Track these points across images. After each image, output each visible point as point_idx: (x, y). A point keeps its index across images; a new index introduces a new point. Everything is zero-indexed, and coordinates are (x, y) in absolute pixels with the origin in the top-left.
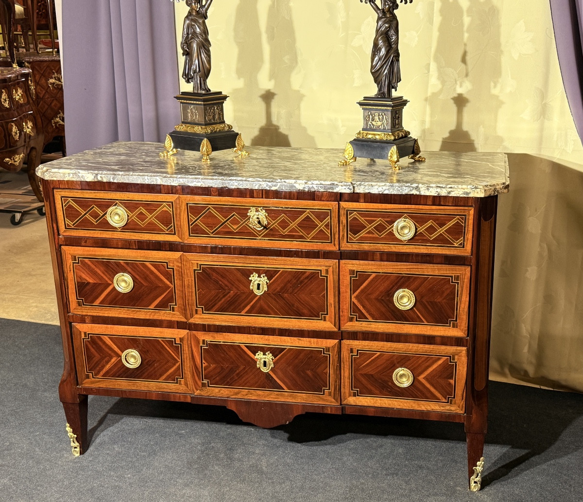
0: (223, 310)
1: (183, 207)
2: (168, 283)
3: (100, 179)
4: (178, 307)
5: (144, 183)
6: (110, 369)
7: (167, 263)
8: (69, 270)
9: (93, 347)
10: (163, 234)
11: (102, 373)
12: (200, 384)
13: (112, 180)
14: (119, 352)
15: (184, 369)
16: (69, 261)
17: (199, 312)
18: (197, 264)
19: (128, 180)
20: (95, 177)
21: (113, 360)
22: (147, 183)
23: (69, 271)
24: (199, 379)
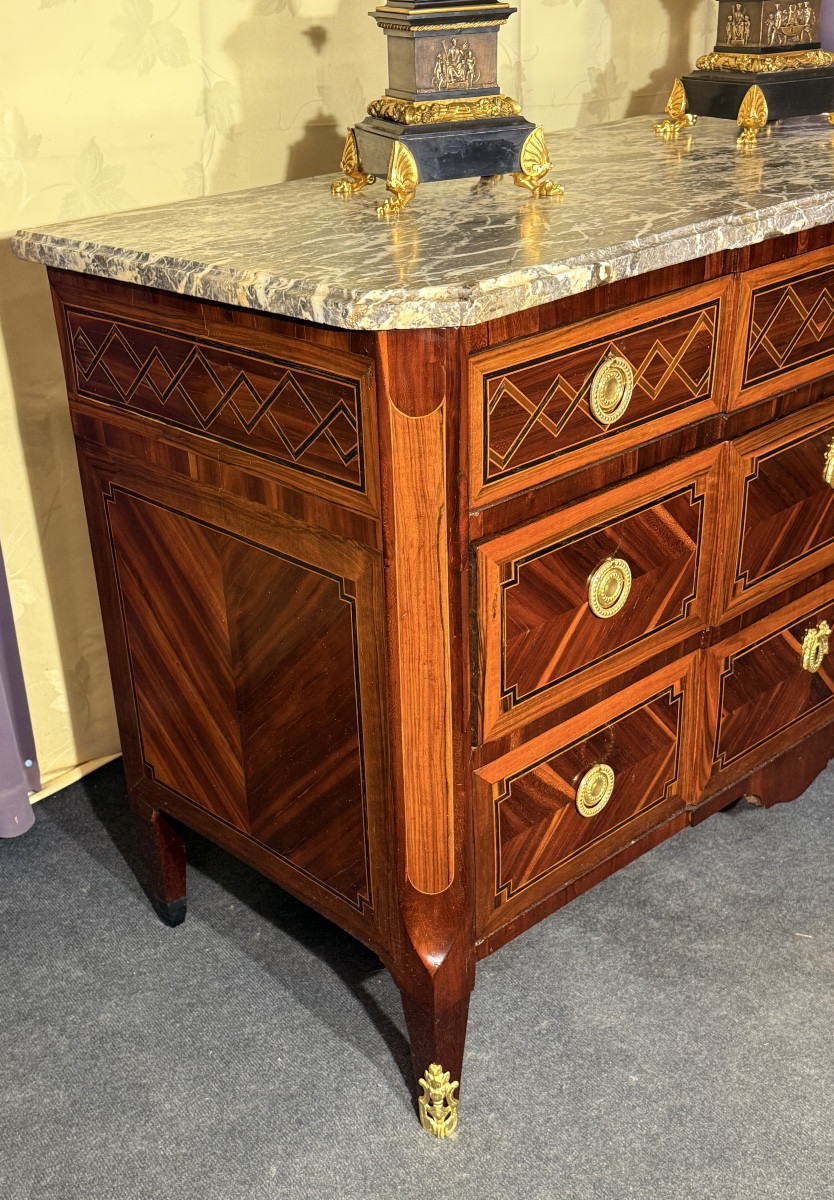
0: (776, 562)
1: (745, 307)
2: (688, 541)
3: (603, 276)
4: (699, 598)
5: (692, 257)
6: (547, 850)
7: (692, 487)
8: (491, 613)
9: (517, 813)
10: (688, 404)
11: (528, 872)
12: (708, 771)
13: (629, 273)
14: (569, 791)
15: (682, 755)
16: (495, 586)
17: (738, 592)
18: (753, 459)
19: (663, 258)
20: (593, 273)
21: (556, 819)
22: (698, 256)
23: (490, 620)
24: (709, 760)
